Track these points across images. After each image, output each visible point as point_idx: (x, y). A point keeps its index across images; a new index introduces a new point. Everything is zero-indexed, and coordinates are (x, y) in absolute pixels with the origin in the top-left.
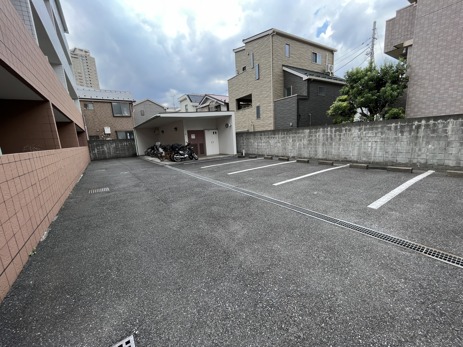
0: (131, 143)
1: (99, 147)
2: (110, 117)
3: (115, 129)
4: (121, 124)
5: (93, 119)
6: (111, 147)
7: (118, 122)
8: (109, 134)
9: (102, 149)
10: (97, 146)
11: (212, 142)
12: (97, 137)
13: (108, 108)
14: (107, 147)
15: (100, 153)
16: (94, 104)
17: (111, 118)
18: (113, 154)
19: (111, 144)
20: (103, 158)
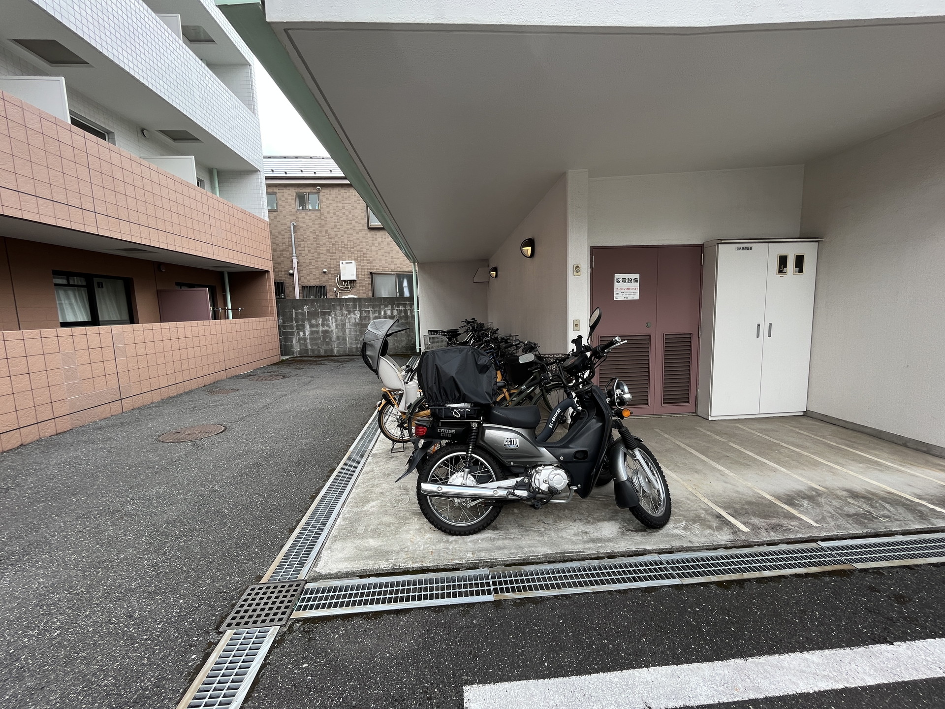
0: (406, 312)
1: (316, 320)
2: (361, 230)
3: (369, 266)
4: (389, 253)
5: (317, 239)
6: (347, 321)
7: (379, 244)
8: (352, 282)
9: (323, 325)
10: (313, 315)
11: (764, 331)
12: (321, 290)
13: (355, 205)
14: (336, 321)
15: (316, 339)
16: (321, 194)
17: (361, 235)
18: (351, 344)
19: (350, 312)
20: (322, 353)
